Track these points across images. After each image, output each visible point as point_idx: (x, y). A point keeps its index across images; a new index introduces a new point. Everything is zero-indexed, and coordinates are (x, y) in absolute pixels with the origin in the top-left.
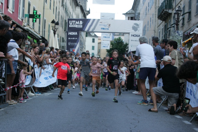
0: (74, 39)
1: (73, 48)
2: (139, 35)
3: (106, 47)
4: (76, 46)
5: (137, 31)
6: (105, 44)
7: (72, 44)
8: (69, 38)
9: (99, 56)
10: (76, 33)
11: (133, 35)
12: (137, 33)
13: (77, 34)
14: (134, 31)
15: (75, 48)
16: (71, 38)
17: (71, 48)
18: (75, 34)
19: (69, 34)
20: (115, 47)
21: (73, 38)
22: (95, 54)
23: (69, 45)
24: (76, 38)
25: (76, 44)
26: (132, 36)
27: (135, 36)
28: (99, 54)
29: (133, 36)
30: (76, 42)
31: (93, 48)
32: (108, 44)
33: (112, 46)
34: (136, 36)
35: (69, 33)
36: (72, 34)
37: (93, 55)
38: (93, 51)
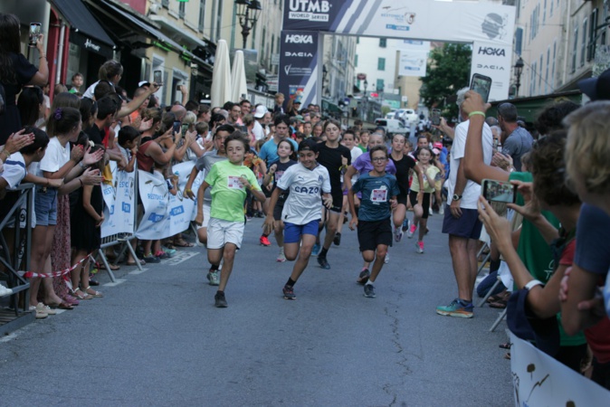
0: (304, 58)
1: (298, 84)
2: (503, 50)
3: (415, 69)
4: (308, 77)
5: (497, 39)
6: (412, 62)
7: (296, 71)
8: (288, 54)
9: (399, 88)
10: (310, 37)
11: (483, 49)
12: (496, 43)
13: (311, 42)
14: (487, 37)
15: (305, 84)
16: (294, 54)
17: (292, 84)
18: (306, 42)
19: (287, 41)
20: (447, 66)
21: (300, 54)
22: (385, 83)
23: (287, 72)
24: (310, 55)
25: (307, 70)
26: (482, 52)
27: (490, 51)
28: (399, 85)
29: (485, 51)
30: (307, 67)
31: (382, 64)
32: (422, 61)
33: (437, 64)
34: (493, 53)
35: (288, 38)
36: (296, 42)
37: (380, 85)
38: (381, 75)
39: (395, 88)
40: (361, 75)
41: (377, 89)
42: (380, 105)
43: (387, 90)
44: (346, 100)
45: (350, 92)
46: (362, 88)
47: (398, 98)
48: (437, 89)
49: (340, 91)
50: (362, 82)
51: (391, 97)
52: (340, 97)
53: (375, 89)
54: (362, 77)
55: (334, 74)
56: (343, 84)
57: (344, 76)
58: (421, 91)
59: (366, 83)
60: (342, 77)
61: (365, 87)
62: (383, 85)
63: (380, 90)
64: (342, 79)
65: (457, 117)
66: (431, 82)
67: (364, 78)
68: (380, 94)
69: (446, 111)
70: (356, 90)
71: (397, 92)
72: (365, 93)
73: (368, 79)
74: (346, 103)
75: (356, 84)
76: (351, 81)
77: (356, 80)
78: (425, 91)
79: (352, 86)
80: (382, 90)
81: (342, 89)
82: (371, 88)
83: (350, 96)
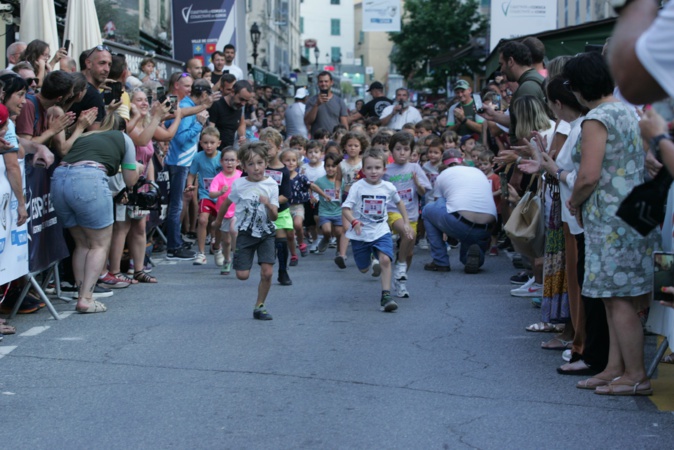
1: (206, 37)
3: (384, 21)
4: (222, 25)
6: (380, 10)
7: (202, 14)
9: (362, 57)
15: (218, 35)
17: (197, 38)
22: (343, 52)
23: (186, 19)
25: (220, 13)
28: (361, 52)
30: (218, 6)
31: (336, 27)
32: (394, 10)
33: (412, 17)
37: (336, 56)
38: (336, 41)
39: (356, 57)
40: (310, 41)
41: (333, 61)
42: (338, 81)
43: (345, 61)
44: (292, 76)
45: (297, 65)
46: (312, 59)
47: (361, 69)
48: (414, 50)
49: (282, 64)
50: (312, 50)
51: (352, 70)
52: (283, 72)
53: (330, 61)
54: (311, 44)
55: (273, 41)
56: (285, 54)
57: (287, 43)
58: (391, 57)
59: (317, 50)
60: (283, 44)
61: (317, 57)
62: (340, 55)
63: (336, 60)
64: (284, 47)
65: (445, 87)
66: (406, 42)
67: (314, 45)
68: (336, 67)
69: (428, 79)
70: (305, 61)
71: (358, 62)
72: (317, 64)
73: (319, 45)
74: (293, 79)
75: (304, 54)
76: (296, 51)
77: (304, 49)
78: (397, 55)
79: (298, 56)
80: (339, 61)
81: (286, 60)
82: (324, 60)
83: (297, 71)
